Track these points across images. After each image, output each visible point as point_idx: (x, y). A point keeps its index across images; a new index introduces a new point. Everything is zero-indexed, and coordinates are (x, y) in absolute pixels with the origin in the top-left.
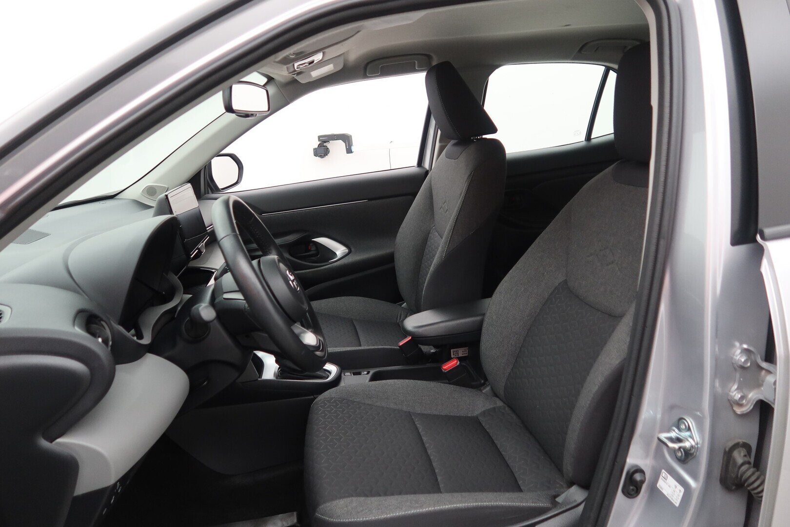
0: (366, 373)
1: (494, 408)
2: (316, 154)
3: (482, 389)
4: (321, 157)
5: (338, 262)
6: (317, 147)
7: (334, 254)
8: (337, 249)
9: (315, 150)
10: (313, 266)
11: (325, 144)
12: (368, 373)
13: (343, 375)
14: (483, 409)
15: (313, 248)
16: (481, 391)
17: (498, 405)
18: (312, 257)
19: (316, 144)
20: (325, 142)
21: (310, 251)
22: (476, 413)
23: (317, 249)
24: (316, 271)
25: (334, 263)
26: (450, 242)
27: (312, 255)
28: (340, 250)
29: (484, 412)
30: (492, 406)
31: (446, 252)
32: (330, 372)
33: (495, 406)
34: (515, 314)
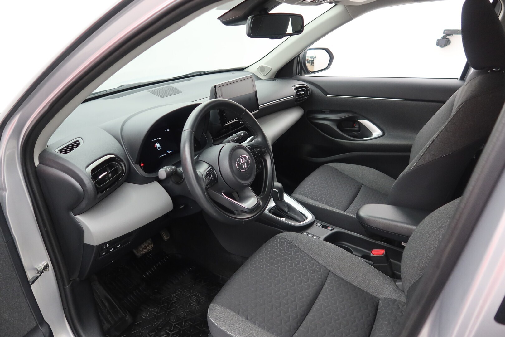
0: (331, 229)
1: (395, 300)
2: (438, 44)
3: (398, 281)
4: (441, 46)
5: (369, 141)
6: (440, 38)
7: (370, 134)
8: (375, 131)
9: (438, 41)
10: (350, 139)
11: (448, 37)
12: (331, 230)
13: (315, 223)
14: (387, 297)
15: (357, 126)
16: (395, 282)
17: (400, 300)
18: (355, 132)
19: (441, 35)
20: (449, 35)
21: (354, 127)
22: (381, 296)
23: (360, 127)
24: (351, 143)
25: (367, 141)
26: (421, 158)
27: (355, 131)
28: (376, 132)
29: (386, 299)
30: (395, 298)
31: (415, 165)
32: (307, 218)
33: (398, 299)
34: (433, 241)
